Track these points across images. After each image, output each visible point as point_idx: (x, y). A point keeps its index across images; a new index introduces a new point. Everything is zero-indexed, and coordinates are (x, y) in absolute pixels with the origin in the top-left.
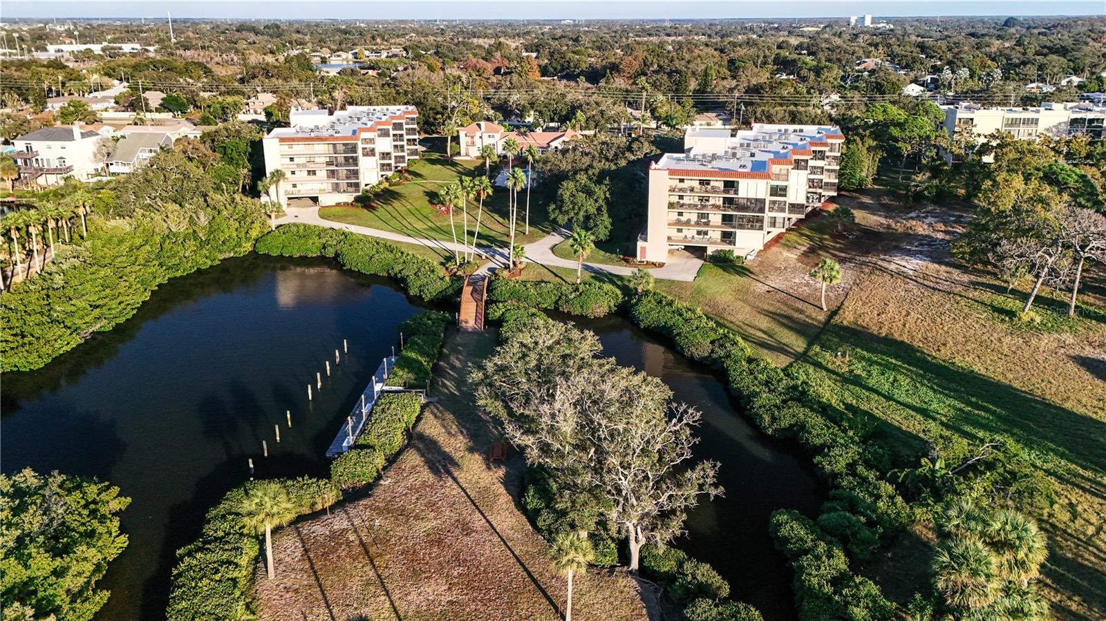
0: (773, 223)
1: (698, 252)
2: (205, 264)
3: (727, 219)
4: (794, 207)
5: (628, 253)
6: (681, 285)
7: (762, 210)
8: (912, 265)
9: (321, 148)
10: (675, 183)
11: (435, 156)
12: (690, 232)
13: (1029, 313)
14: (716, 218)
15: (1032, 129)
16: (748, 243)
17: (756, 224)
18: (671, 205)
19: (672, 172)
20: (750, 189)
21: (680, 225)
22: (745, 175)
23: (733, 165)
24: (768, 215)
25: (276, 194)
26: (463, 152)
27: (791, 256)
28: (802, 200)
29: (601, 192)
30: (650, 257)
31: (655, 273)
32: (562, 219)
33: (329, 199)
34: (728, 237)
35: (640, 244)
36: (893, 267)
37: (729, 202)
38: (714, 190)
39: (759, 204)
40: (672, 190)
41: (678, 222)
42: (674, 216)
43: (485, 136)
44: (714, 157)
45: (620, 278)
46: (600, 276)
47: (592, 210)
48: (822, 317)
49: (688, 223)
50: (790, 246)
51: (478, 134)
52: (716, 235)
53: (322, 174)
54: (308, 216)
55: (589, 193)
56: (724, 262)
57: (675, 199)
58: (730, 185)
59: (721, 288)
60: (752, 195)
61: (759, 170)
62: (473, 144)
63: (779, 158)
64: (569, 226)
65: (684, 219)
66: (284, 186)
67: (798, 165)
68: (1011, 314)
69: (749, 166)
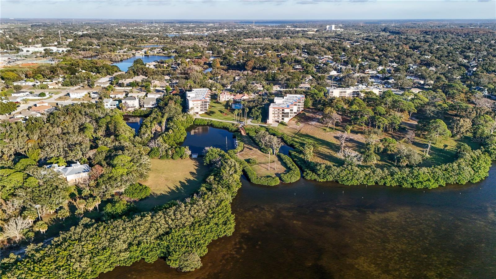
0: (291, 116)
1: (278, 122)
2: (189, 126)
3: (283, 116)
4: (295, 113)
5: (266, 122)
6: (275, 127)
7: (288, 114)
8: (314, 123)
9: (199, 102)
10: (274, 110)
11: (214, 101)
12: (276, 118)
13: (328, 129)
14: (281, 116)
15: (345, 93)
16: (286, 120)
17: (288, 116)
18: (273, 114)
19: (273, 108)
20: (286, 111)
21: (274, 117)
22: (286, 108)
23: (283, 106)
24: (290, 115)
25: (191, 112)
26: (221, 100)
27: (294, 122)
28: (296, 111)
29: (260, 111)
30: (270, 123)
31: (271, 126)
32: (252, 116)
33: (201, 113)
34: (283, 119)
35: (268, 120)
36: (310, 123)
37: (283, 113)
38: (280, 111)
39: (288, 113)
40: (273, 111)
41: (274, 116)
42: (273, 115)
43: (226, 96)
44: (280, 104)
45: (265, 127)
46: (261, 126)
47: (258, 115)
48: (298, 131)
49: (276, 117)
50: (294, 120)
51: (225, 95)
52: (281, 118)
53: (199, 107)
54: (198, 116)
55: (258, 111)
56: (282, 123)
57: (274, 112)
58: (283, 110)
59: (282, 127)
60: (287, 112)
61: (288, 106)
62: (223, 98)
63: (292, 104)
64: (253, 118)
65: (275, 116)
66: (193, 111)
67: (295, 105)
68: (325, 130)
69: (286, 106)
